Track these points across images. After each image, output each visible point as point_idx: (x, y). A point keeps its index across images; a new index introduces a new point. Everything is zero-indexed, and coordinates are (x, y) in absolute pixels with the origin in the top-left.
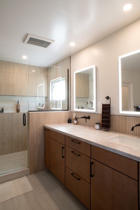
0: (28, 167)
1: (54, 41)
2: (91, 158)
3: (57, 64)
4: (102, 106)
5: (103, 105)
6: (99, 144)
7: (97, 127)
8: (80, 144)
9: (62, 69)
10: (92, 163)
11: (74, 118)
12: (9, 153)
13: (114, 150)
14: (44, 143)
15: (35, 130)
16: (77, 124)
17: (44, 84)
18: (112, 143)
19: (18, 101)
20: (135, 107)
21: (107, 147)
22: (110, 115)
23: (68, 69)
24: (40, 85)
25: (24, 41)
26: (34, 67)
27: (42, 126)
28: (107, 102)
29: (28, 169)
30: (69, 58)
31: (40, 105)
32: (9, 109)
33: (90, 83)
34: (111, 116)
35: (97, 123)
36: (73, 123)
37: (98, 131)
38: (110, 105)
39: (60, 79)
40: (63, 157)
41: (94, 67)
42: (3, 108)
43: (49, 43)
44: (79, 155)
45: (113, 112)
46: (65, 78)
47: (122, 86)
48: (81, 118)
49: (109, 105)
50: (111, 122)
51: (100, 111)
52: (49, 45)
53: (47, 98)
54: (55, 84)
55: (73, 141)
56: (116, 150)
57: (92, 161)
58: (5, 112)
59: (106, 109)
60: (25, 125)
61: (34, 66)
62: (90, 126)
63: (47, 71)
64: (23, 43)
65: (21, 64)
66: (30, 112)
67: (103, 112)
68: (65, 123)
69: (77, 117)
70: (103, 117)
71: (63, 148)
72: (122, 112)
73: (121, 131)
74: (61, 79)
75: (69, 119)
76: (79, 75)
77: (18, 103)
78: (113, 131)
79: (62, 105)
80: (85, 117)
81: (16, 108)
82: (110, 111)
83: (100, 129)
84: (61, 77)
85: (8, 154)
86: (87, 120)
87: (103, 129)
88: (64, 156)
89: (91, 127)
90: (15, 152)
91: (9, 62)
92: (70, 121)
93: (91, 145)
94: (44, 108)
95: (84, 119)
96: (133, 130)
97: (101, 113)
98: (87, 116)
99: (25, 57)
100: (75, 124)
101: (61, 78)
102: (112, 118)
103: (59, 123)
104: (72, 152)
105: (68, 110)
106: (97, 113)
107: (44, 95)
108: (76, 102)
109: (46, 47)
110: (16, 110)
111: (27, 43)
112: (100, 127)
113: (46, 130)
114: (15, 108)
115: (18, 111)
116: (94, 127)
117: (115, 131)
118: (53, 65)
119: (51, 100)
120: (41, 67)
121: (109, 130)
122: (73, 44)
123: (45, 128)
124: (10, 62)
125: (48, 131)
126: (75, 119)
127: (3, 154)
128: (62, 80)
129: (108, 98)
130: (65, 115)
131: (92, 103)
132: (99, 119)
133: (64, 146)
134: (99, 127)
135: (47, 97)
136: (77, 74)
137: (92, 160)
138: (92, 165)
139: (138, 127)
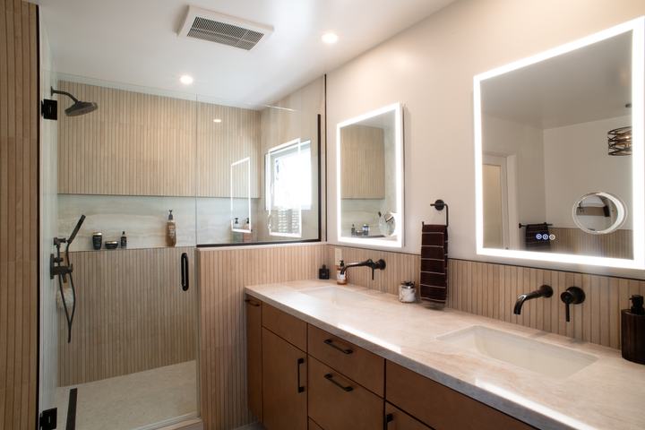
0: (199, 416)
1: (272, 28)
2: (385, 401)
3: (285, 99)
4: (423, 231)
5: (426, 228)
6: (410, 360)
7: (408, 294)
8: (354, 354)
9: (299, 115)
10: (389, 418)
11: (338, 263)
12: (145, 370)
13: (459, 382)
14: (245, 342)
15: (216, 303)
16: (346, 282)
17: (248, 158)
18: (451, 357)
19: (171, 211)
20: (520, 226)
21: (436, 371)
22: (446, 258)
23: (319, 116)
24: (236, 163)
25: (178, 29)
26: (218, 109)
27: (238, 290)
28: (437, 219)
29: (198, 420)
30: (321, 81)
31: (237, 222)
32: (144, 236)
33: (387, 155)
34: (450, 262)
35: (408, 284)
36: (335, 278)
37: (410, 308)
38: (447, 226)
39: (295, 146)
40: (301, 390)
41: (396, 108)
42: (124, 233)
43: (256, 37)
44: (349, 389)
45: (456, 249)
46: (309, 142)
47: (485, 164)
48: (360, 267)
49: (444, 229)
50: (450, 281)
51: (416, 246)
52: (257, 40)
53: (258, 202)
54: (281, 161)
55: (329, 341)
56: (464, 383)
57: (388, 412)
58: (130, 245)
59: (435, 238)
60: (185, 288)
61: (217, 106)
62: (384, 290)
63: (257, 119)
64: (176, 34)
65: (179, 101)
66: (201, 249)
67: (423, 250)
68: (311, 278)
69: (346, 264)
70: (424, 265)
71: (301, 361)
72: (483, 251)
73: (480, 308)
74: (300, 145)
75: (324, 266)
76: (352, 132)
77: (171, 217)
78: (457, 308)
79: (300, 224)
80: (368, 263)
81: (165, 234)
82: (446, 245)
83: (416, 301)
84: (298, 140)
85: (143, 373)
86: (377, 271)
87: (425, 302)
88: (305, 385)
89: (388, 294)
90: (162, 366)
91: (139, 94)
92: (324, 274)
93: (385, 360)
94: (249, 232)
95: (368, 269)
96: (519, 313)
97: (419, 251)
98: (375, 260)
99: (186, 80)
100: (339, 284)
101: (297, 143)
102: (452, 267)
103: (291, 279)
104: (329, 376)
105: (319, 240)
106: (405, 251)
107: (250, 192)
108: (345, 211)
109: (248, 46)
110: (164, 239)
111: (189, 35)
112: (416, 296)
113: (252, 303)
114: (159, 234)
115: (171, 241)
116: (397, 293)
117: (463, 310)
118: (276, 104)
119: (269, 207)
120: (239, 109)
121: (442, 305)
122: (330, 39)
123: (248, 295)
124: (144, 95)
125: (258, 305)
126: (339, 269)
127: (126, 372)
128: (303, 147)
129: (439, 205)
130: (308, 254)
131: (391, 221)
132: (413, 270)
133: (304, 356)
134: (413, 294)
135: (259, 199)
136: (345, 131)
137: (390, 409)
138: (389, 423)
139: (533, 300)
